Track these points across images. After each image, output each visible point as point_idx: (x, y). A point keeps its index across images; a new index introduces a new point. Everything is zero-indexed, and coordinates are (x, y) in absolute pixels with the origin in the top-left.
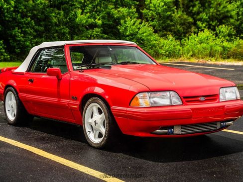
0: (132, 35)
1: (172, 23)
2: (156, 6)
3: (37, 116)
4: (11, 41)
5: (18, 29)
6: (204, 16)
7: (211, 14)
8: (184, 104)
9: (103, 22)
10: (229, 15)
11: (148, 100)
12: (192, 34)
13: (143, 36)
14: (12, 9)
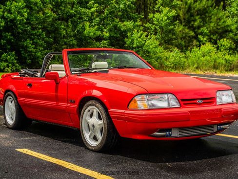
0: (138, 47)
1: (174, 37)
2: (160, 20)
3: (35, 120)
4: (23, 52)
5: (30, 41)
6: (205, 30)
7: (211, 28)
8: (181, 106)
9: (110, 35)
10: (229, 29)
11: (146, 102)
12: (195, 47)
13: (150, 48)
14: (25, 21)
